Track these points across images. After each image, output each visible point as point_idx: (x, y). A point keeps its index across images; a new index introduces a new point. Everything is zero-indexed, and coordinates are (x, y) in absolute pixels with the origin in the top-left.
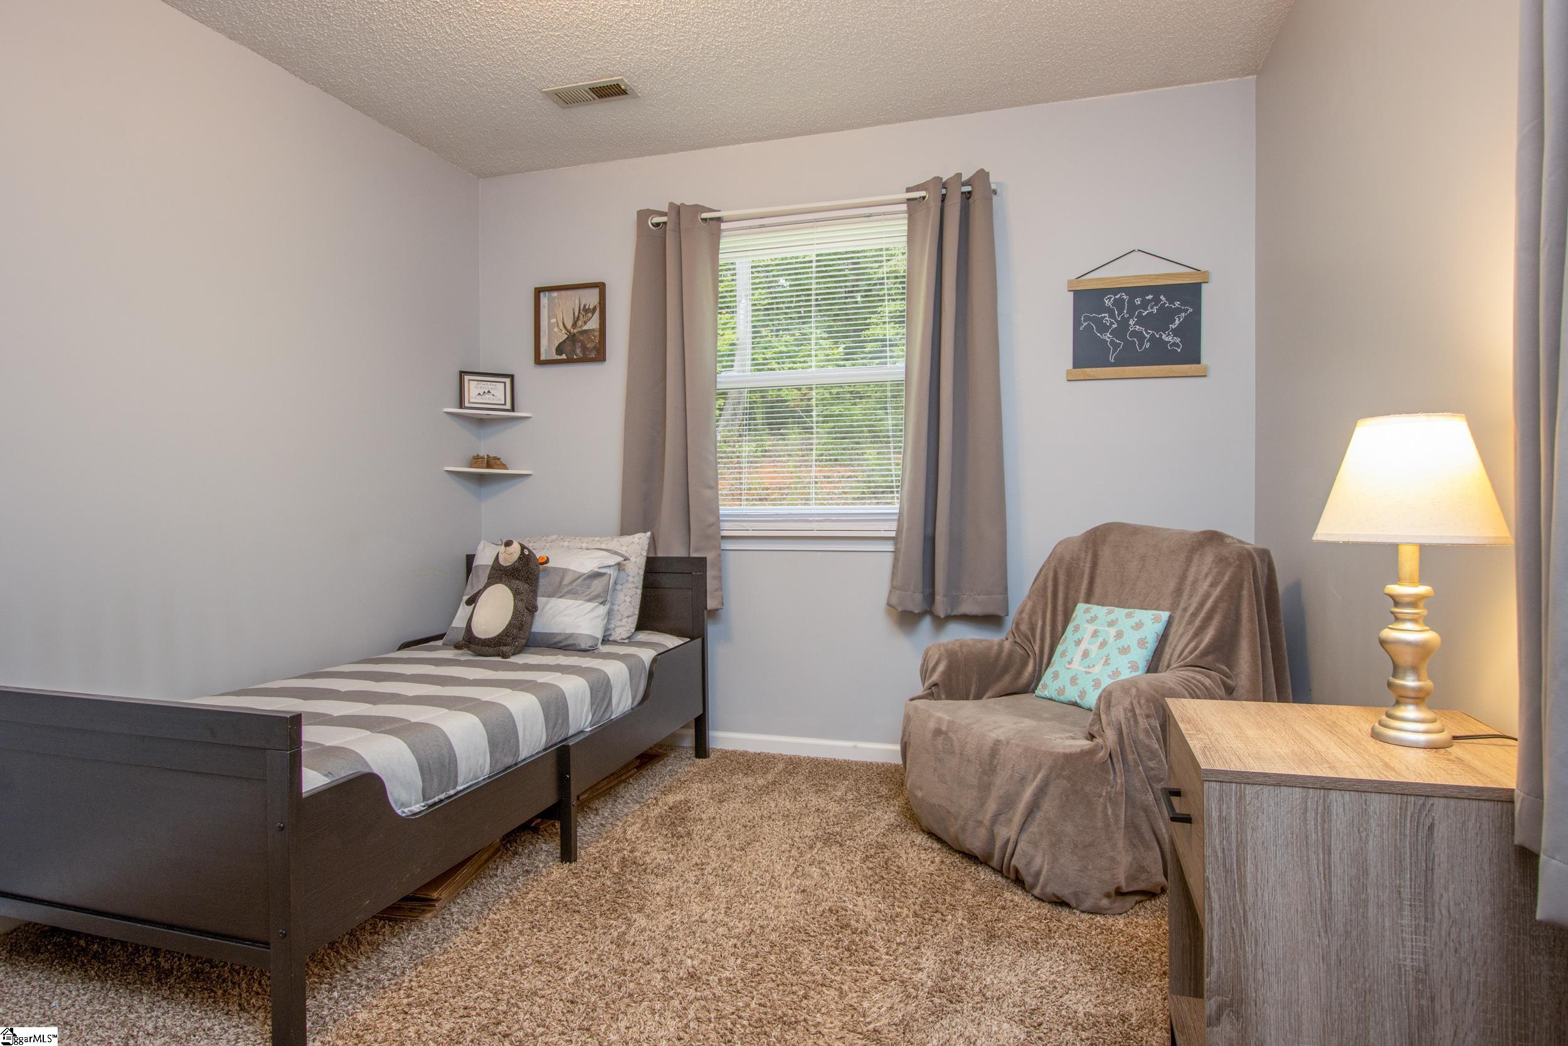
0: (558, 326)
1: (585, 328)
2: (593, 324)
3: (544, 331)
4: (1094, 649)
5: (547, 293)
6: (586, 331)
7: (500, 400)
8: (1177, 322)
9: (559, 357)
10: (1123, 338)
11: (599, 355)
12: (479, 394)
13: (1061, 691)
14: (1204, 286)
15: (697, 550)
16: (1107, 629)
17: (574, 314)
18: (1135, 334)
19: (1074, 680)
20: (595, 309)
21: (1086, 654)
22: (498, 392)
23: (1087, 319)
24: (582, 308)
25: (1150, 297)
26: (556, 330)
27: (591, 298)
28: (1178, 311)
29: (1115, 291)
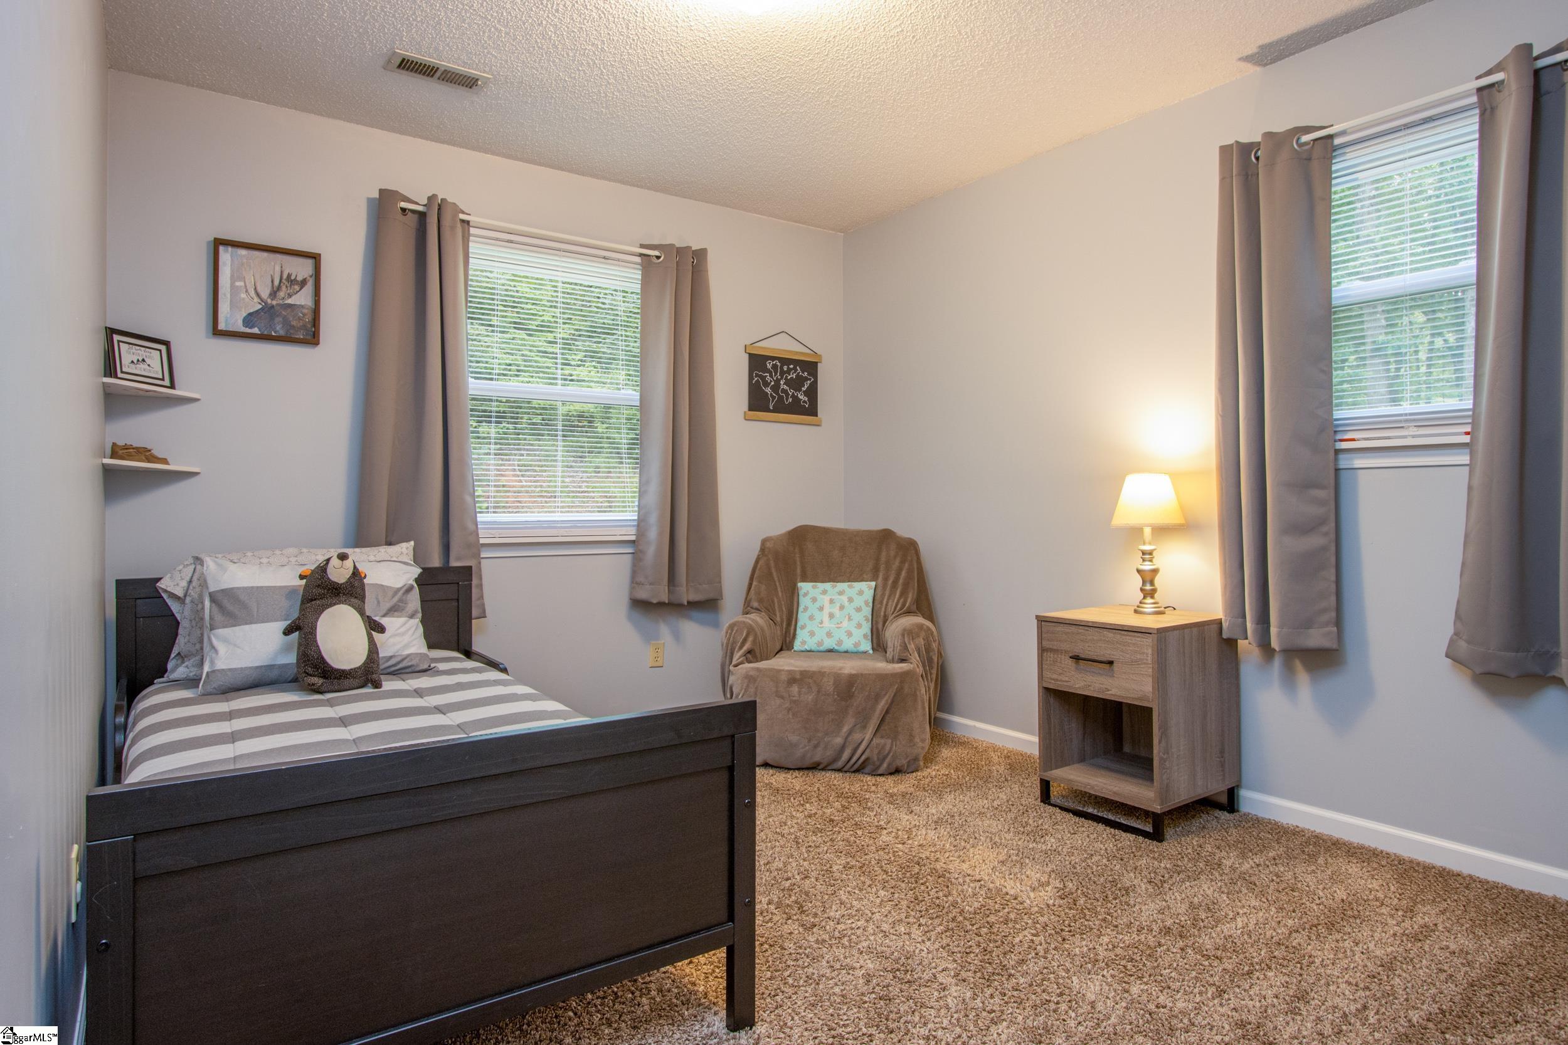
0: (247, 291)
1: (289, 301)
2: (303, 298)
3: (225, 295)
4: (836, 611)
5: (230, 249)
6: (290, 306)
7: (157, 373)
8: (806, 387)
9: (248, 330)
10: (777, 393)
11: (310, 335)
12: (132, 362)
13: (820, 643)
14: (819, 364)
15: (458, 559)
16: (840, 597)
17: (272, 281)
18: (784, 391)
19: (829, 634)
20: (303, 283)
21: (831, 616)
22: (154, 363)
23: (757, 375)
24: (285, 276)
25: (792, 366)
26: (243, 295)
27: (302, 269)
28: (806, 379)
29: (773, 358)
